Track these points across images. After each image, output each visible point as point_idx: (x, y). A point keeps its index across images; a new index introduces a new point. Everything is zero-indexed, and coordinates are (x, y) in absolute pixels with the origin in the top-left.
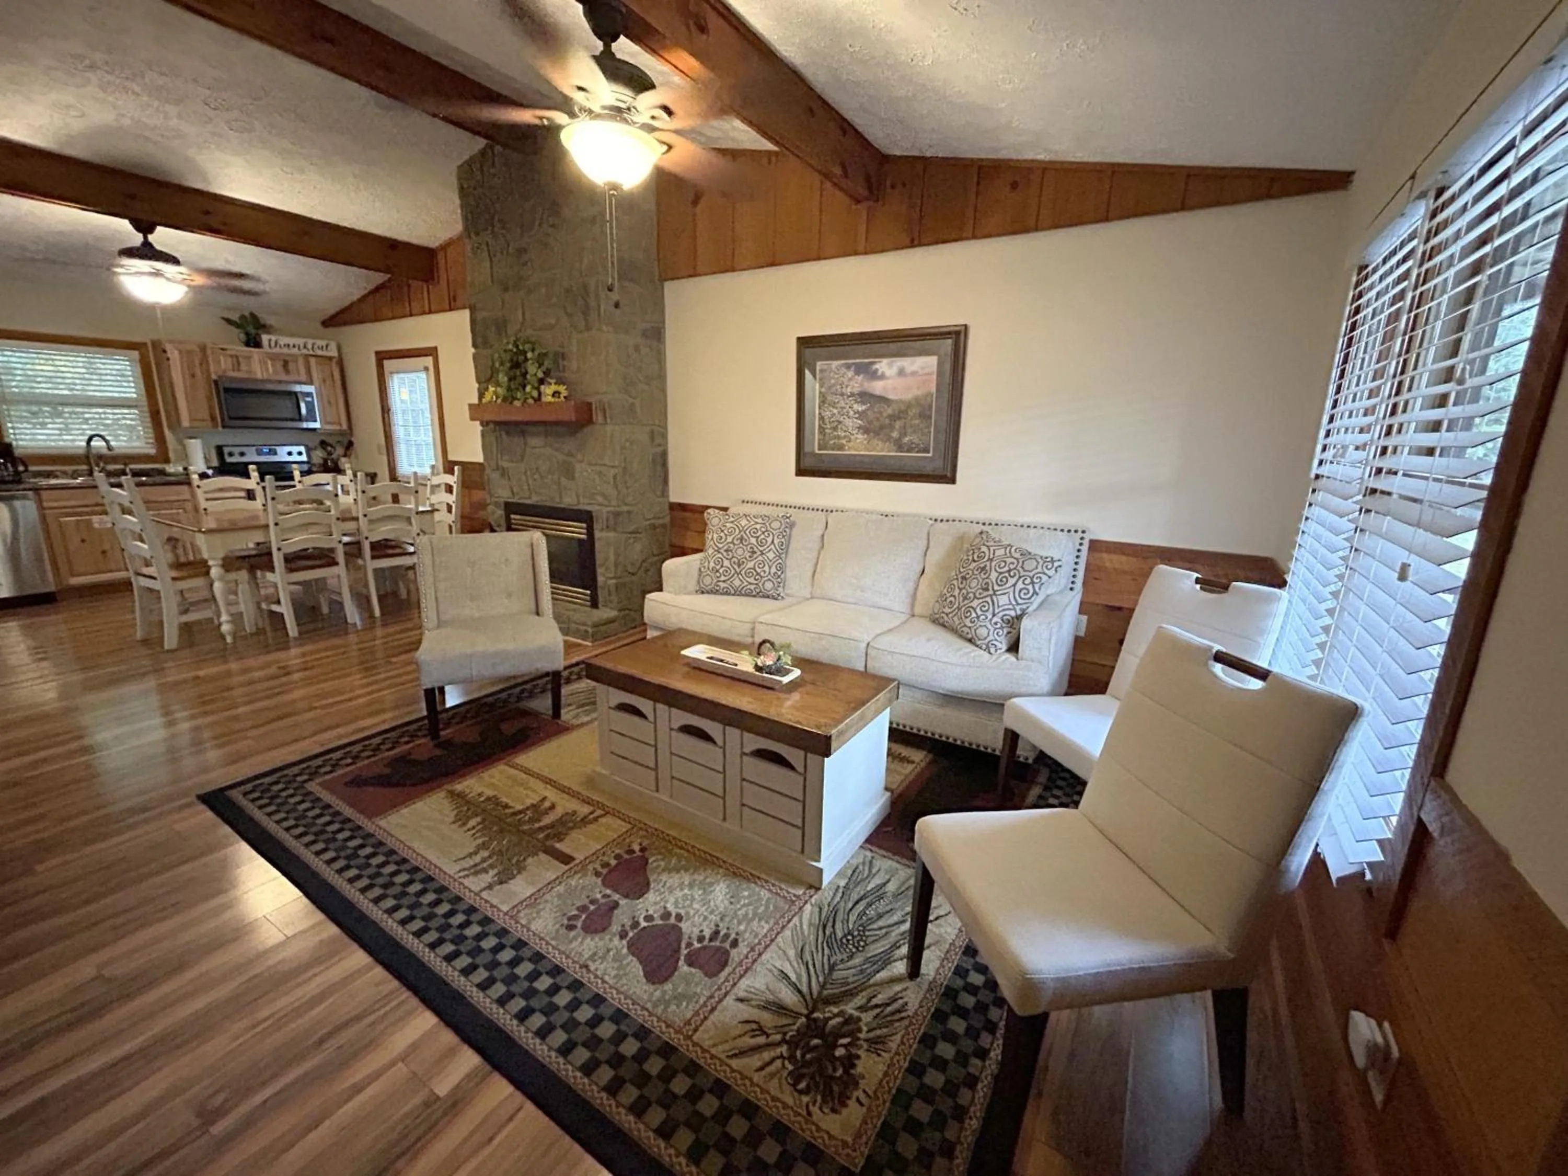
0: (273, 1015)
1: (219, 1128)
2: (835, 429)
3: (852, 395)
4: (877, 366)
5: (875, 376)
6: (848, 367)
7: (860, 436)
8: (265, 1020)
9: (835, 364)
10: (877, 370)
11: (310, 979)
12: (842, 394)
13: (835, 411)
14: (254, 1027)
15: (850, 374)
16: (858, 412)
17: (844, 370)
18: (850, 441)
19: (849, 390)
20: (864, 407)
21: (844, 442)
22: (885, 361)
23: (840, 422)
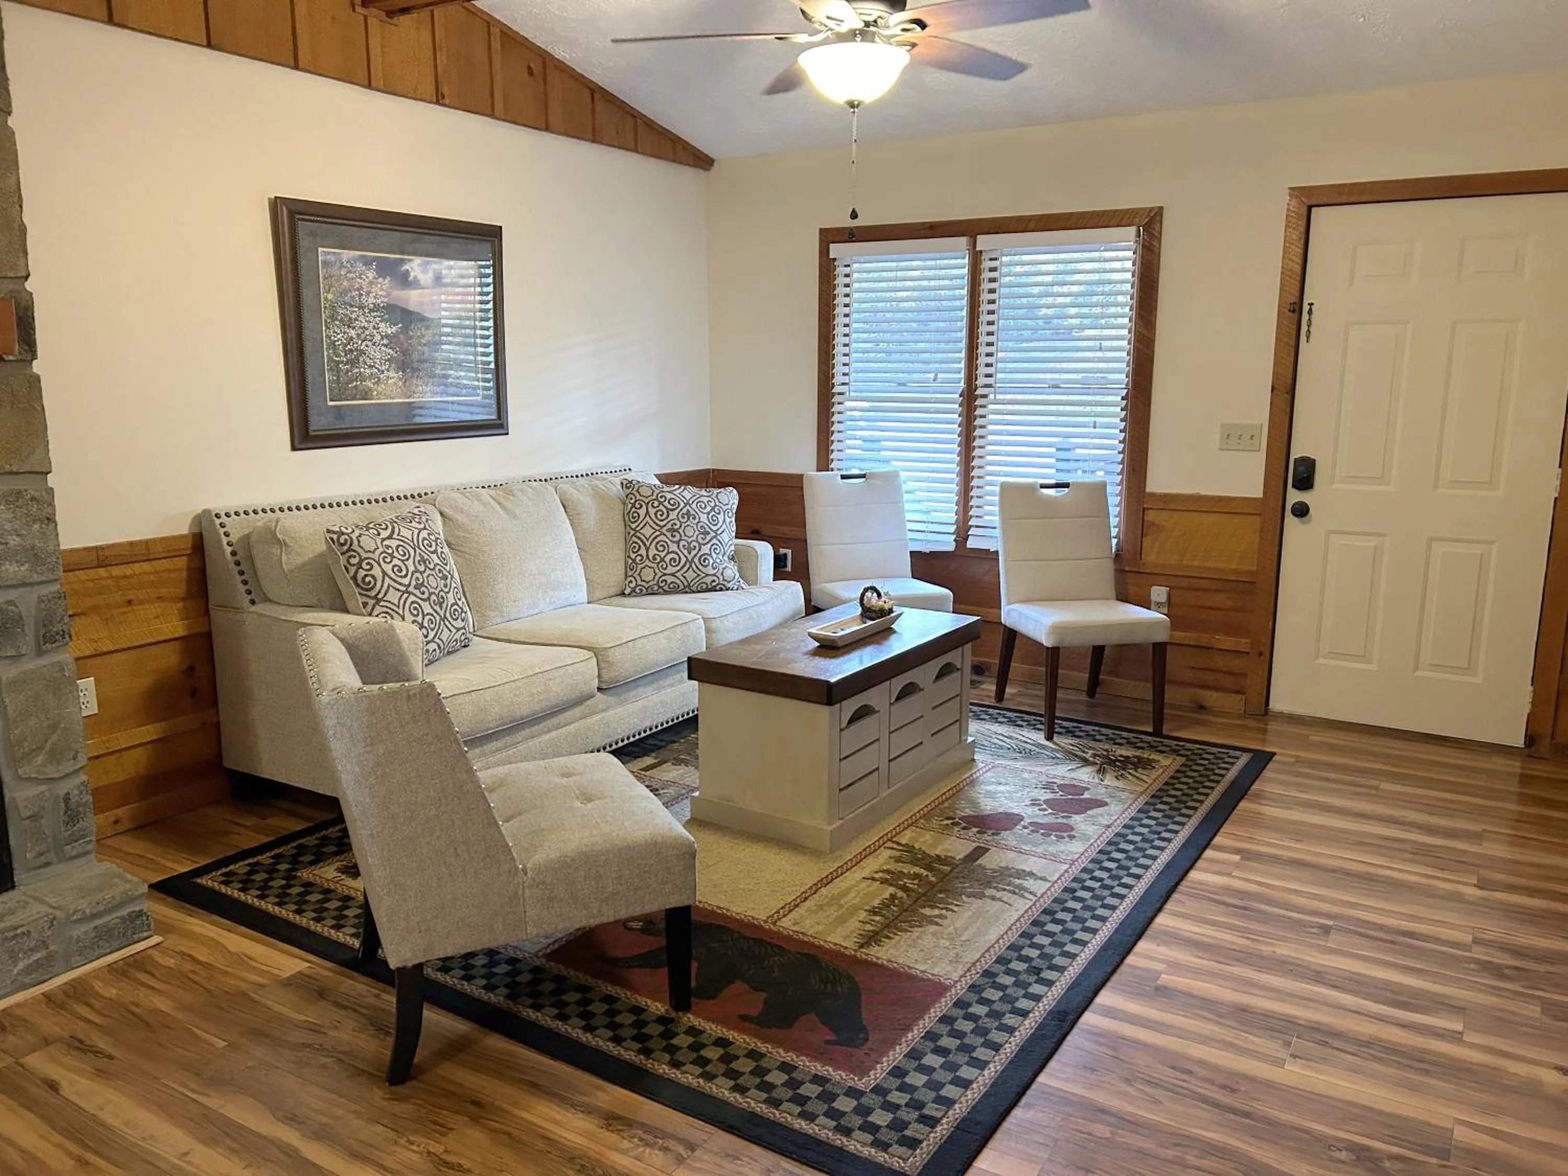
0: (1242, 937)
1: (1330, 923)
2: (354, 363)
3: (376, 308)
4: (406, 267)
5: (405, 281)
6: (367, 262)
7: (392, 374)
8: (1248, 938)
9: (347, 254)
10: (407, 273)
11: (1196, 933)
12: (361, 307)
13: (353, 333)
14: (1256, 940)
15: (371, 275)
16: (387, 336)
17: (360, 267)
18: (378, 383)
19: (371, 300)
20: (394, 329)
21: (369, 384)
22: (417, 260)
23: (363, 352)
